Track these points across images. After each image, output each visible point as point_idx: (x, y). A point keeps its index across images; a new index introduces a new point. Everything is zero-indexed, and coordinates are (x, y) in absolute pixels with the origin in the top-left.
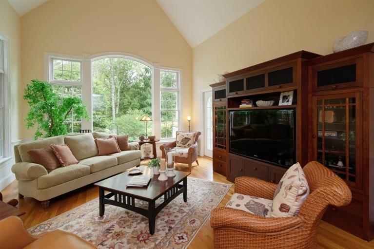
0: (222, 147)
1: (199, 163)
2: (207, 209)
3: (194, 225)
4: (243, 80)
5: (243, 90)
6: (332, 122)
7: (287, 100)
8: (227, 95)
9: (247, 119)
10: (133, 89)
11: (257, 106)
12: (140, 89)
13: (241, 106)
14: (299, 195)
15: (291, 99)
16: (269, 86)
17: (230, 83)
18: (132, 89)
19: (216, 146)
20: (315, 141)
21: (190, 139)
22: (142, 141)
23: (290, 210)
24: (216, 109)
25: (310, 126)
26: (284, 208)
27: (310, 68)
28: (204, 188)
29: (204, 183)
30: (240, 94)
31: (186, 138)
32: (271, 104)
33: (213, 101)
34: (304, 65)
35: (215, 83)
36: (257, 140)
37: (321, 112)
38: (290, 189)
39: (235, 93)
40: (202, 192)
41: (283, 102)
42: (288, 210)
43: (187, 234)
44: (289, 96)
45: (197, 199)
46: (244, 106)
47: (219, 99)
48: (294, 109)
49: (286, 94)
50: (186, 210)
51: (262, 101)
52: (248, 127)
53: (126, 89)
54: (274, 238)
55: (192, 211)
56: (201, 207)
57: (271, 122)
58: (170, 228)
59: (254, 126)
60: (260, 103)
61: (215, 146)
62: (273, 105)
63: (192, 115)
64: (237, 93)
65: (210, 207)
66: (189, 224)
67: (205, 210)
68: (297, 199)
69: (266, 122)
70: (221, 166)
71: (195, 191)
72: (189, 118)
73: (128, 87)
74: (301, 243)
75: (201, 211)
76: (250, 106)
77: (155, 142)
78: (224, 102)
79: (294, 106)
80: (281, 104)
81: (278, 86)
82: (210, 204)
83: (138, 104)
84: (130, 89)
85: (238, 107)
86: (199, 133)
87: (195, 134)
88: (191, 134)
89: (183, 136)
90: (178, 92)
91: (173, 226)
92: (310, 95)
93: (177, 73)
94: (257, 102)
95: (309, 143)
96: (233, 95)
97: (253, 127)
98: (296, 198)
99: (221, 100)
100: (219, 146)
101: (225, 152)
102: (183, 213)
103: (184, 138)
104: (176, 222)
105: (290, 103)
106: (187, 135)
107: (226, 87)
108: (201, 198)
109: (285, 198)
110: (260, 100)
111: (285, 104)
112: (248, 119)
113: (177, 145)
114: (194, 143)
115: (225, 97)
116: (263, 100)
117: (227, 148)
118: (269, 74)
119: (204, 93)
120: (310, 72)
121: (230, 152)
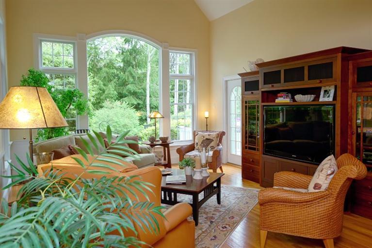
0: (254, 149)
1: (223, 170)
2: (243, 209)
3: (234, 219)
4: (280, 71)
5: (280, 83)
6: (370, 118)
7: (328, 95)
8: (260, 87)
9: (281, 114)
10: (106, 69)
11: (296, 101)
12: (116, 68)
13: (277, 101)
14: (328, 175)
15: (332, 95)
16: (309, 80)
17: (264, 73)
18: (104, 69)
19: (246, 147)
20: (354, 137)
21: (213, 140)
22: (152, 143)
23: (322, 188)
24: (246, 102)
25: (349, 123)
26: (317, 186)
27: (351, 63)
28: (236, 193)
29: (234, 189)
30: (277, 87)
31: (207, 139)
32: (312, 99)
33: (243, 94)
34: (344, 60)
35: (245, 72)
36: (295, 141)
37: (360, 109)
38: (322, 171)
39: (270, 85)
40: (235, 197)
41: (324, 97)
42: (320, 188)
43: (229, 225)
44: (330, 90)
45: (230, 202)
46: (280, 100)
47: (250, 92)
48: (334, 105)
49: (327, 88)
50: (222, 209)
51: (301, 95)
52: (284, 125)
53: (95, 70)
54: (309, 207)
55: (229, 210)
56: (236, 208)
57: (314, 118)
58: (212, 222)
59: (290, 124)
60: (299, 98)
61: (244, 148)
62: (312, 101)
63: (209, 110)
64: (273, 86)
65: (247, 208)
66: (228, 219)
67: (242, 210)
68: (327, 178)
69: (307, 118)
70: (253, 171)
71: (226, 195)
72: (207, 114)
73: (98, 67)
74: (328, 209)
75: (238, 210)
76: (287, 100)
77: (168, 144)
78: (257, 96)
79: (335, 102)
80: (321, 99)
81: (318, 81)
82: (246, 205)
83: (115, 92)
84: (101, 69)
85: (274, 102)
86: (223, 134)
87: (218, 134)
88: (214, 134)
89: (204, 137)
90: (192, 80)
91: (213, 220)
92: (350, 91)
93: (191, 54)
94: (295, 97)
95: (349, 140)
96: (268, 88)
97: (290, 126)
98: (325, 177)
99: (252, 93)
100: (250, 148)
101: (258, 155)
102: (220, 212)
103: (205, 139)
104: (216, 218)
105: (331, 99)
106: (209, 135)
107: (260, 78)
108: (234, 201)
109: (318, 178)
110: (299, 94)
111: (326, 99)
112: (283, 115)
113: (196, 147)
114: (218, 145)
115: (258, 89)
116: (303, 95)
117: (260, 150)
118: (309, 67)
119: (227, 81)
120: (351, 67)
121: (264, 154)
